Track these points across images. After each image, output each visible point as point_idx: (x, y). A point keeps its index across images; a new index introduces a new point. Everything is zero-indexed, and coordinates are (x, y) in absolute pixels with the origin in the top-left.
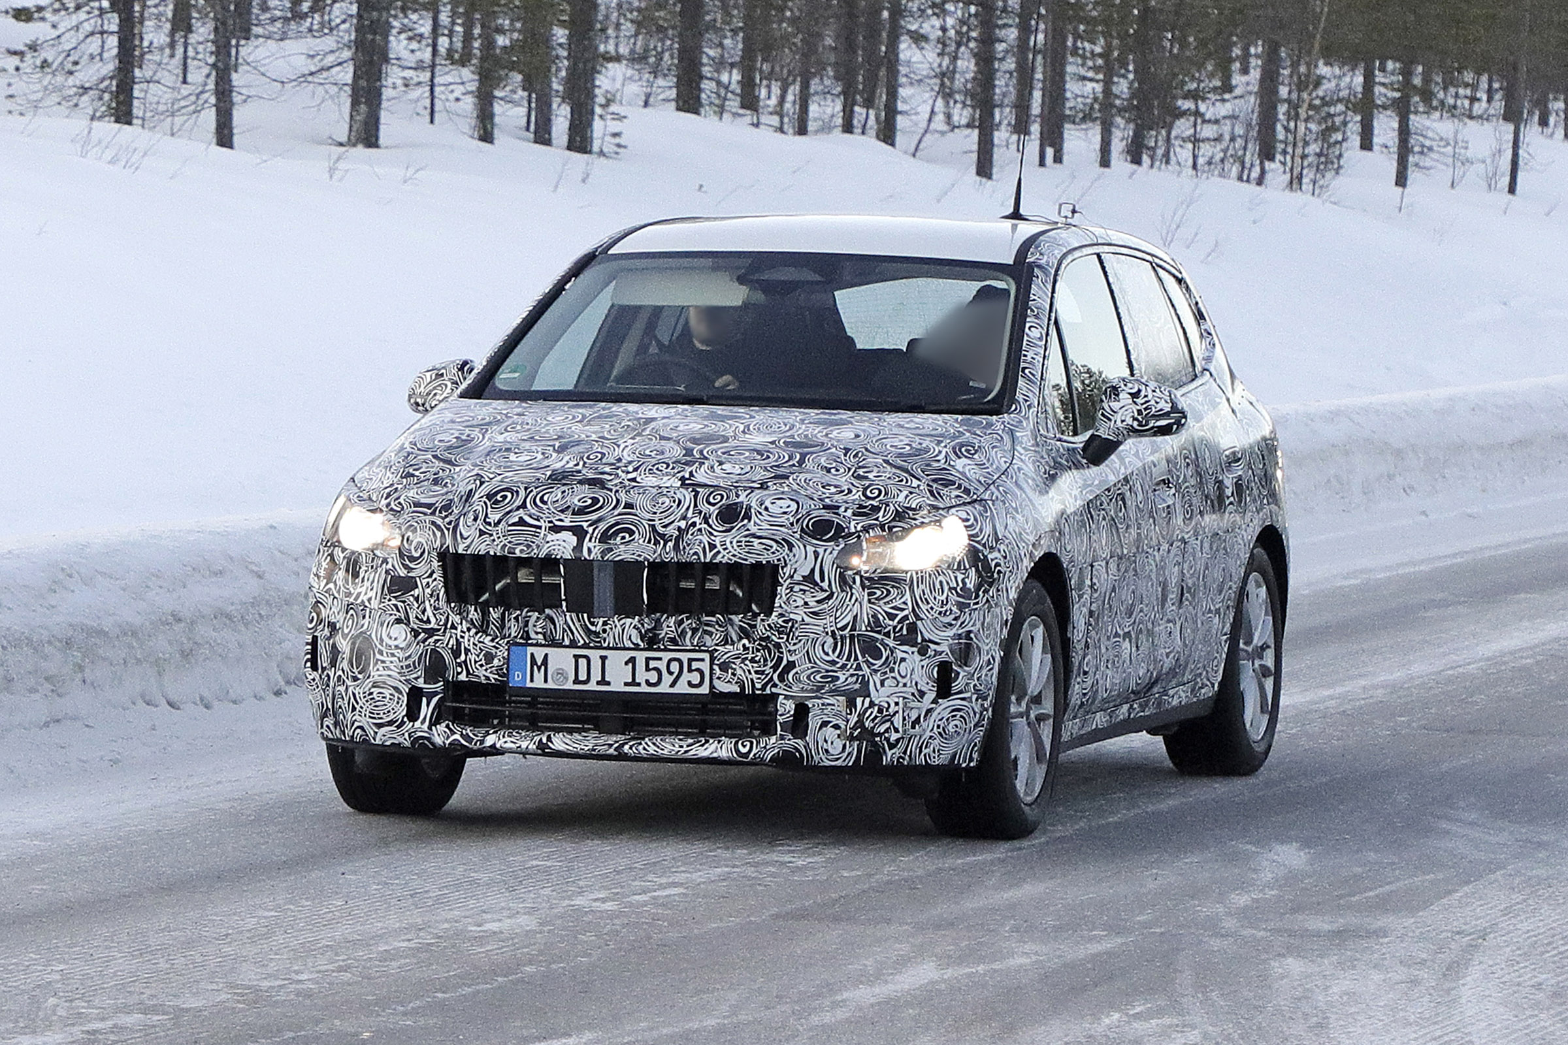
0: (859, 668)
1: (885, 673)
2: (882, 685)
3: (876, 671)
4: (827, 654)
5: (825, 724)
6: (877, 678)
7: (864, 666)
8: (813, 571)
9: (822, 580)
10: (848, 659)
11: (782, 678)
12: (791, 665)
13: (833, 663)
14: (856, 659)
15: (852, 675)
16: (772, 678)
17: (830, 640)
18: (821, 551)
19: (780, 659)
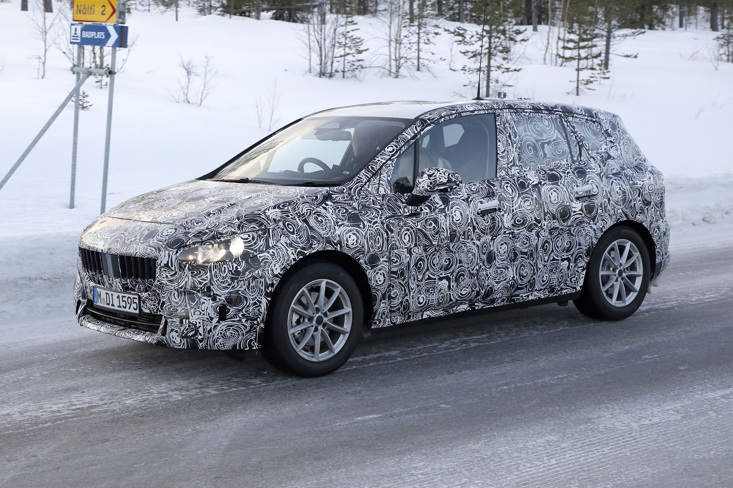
0: (186, 306)
1: (196, 309)
2: (194, 314)
3: (192, 308)
4: (175, 299)
5: (172, 330)
6: (192, 311)
7: (188, 305)
8: (168, 261)
9: (172, 266)
10: (183, 302)
11: (162, 308)
12: (164, 303)
13: (177, 303)
14: (186, 302)
15: (183, 309)
16: (158, 308)
17: (176, 293)
18: (171, 253)
19: (160, 300)
